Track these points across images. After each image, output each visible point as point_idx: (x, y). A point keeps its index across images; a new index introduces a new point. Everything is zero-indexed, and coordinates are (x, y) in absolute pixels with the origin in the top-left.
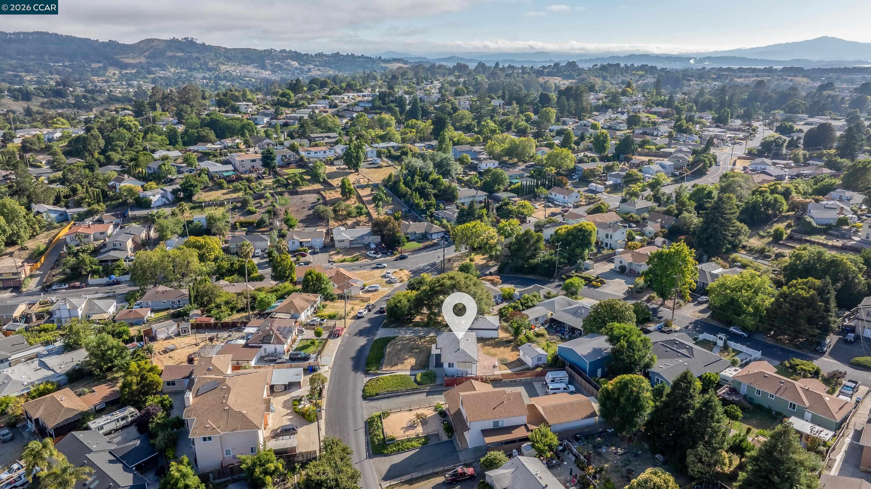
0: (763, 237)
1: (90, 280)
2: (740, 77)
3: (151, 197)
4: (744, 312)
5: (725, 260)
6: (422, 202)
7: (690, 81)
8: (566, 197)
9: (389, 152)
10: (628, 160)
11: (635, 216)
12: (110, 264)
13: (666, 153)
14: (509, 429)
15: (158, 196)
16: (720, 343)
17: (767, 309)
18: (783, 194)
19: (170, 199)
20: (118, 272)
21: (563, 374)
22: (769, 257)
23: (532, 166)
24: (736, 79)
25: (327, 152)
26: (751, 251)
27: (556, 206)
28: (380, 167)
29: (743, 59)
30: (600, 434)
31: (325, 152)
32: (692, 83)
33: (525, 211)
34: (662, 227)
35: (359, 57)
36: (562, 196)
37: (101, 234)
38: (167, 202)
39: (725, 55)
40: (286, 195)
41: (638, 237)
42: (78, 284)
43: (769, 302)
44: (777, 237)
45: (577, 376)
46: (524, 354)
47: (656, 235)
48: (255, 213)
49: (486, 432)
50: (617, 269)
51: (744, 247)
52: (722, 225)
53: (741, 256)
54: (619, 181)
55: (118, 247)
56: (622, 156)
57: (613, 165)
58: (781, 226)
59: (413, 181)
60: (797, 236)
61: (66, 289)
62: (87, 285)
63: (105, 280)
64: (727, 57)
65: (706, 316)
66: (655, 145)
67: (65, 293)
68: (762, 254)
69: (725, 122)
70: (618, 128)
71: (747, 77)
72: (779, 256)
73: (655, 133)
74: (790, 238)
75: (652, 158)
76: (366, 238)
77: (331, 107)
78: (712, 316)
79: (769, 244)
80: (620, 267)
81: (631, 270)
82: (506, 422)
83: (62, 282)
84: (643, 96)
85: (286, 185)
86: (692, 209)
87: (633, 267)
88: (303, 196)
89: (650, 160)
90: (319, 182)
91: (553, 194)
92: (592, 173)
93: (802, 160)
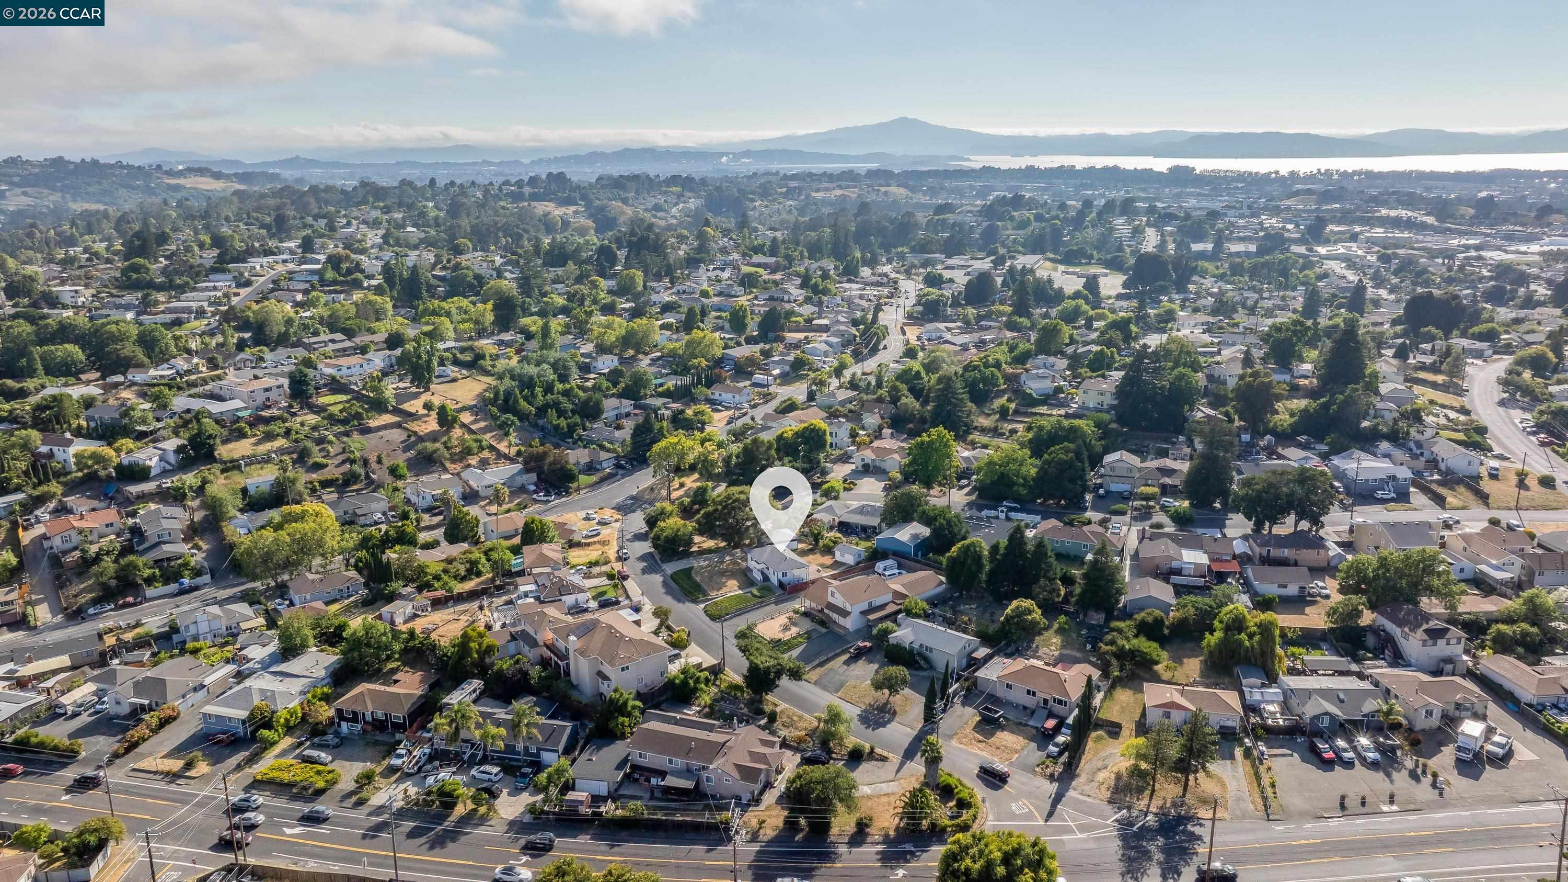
0: (988, 415)
1: (150, 592)
2: (818, 190)
3: (148, 463)
4: (1015, 484)
5: (964, 441)
6: (563, 422)
7: (753, 201)
8: (737, 396)
9: (454, 355)
10: (781, 339)
11: (841, 409)
12: (165, 564)
13: (820, 326)
14: (882, 607)
15: (156, 459)
16: (1002, 516)
17: (1033, 479)
18: (994, 367)
19: (173, 462)
20: (187, 572)
21: (890, 562)
22: (1003, 434)
23: (659, 358)
24: (814, 194)
25: (365, 365)
26: (983, 430)
27: (728, 408)
28: (454, 380)
29: (798, 155)
30: (950, 599)
31: (362, 366)
32: (757, 204)
33: (705, 418)
34: (882, 418)
35: (112, 166)
36: (730, 395)
37: (107, 526)
38: (168, 467)
39: (772, 147)
40: (356, 435)
41: (861, 432)
42: (130, 599)
43: (1033, 471)
44: (1003, 413)
45: (903, 561)
46: (842, 555)
47: (880, 428)
48: (327, 466)
49: (864, 613)
50: (860, 468)
51: (976, 428)
52: (956, 406)
53: (976, 436)
54: (787, 368)
55: (166, 538)
56: (771, 335)
57: (771, 349)
58: (1003, 400)
59: (534, 395)
60: (1023, 409)
61: (111, 610)
62: (147, 600)
63: (173, 587)
64: (776, 151)
65: (973, 497)
66: (801, 315)
67: (114, 616)
68: (995, 432)
69: (856, 274)
70: (733, 293)
71: (826, 189)
72: (1013, 432)
73: (786, 298)
74: (1016, 412)
75: (811, 335)
76: (518, 478)
77: (239, 285)
78: (979, 496)
79: (997, 421)
80: (864, 466)
81: (875, 467)
82: (878, 601)
83: (95, 602)
84: (731, 239)
85: (344, 422)
86: (906, 392)
87: (877, 464)
88: (382, 433)
89: (806, 338)
90: (387, 411)
91: (717, 393)
92: (751, 361)
93: (973, 322)
